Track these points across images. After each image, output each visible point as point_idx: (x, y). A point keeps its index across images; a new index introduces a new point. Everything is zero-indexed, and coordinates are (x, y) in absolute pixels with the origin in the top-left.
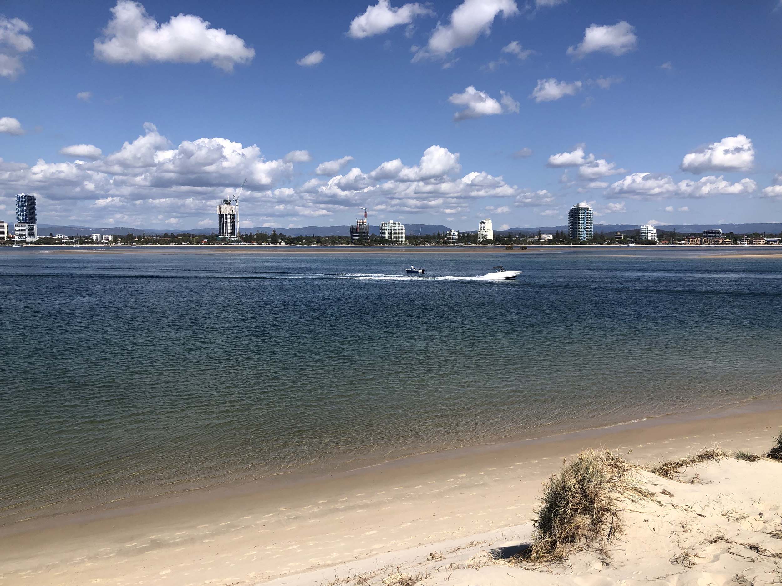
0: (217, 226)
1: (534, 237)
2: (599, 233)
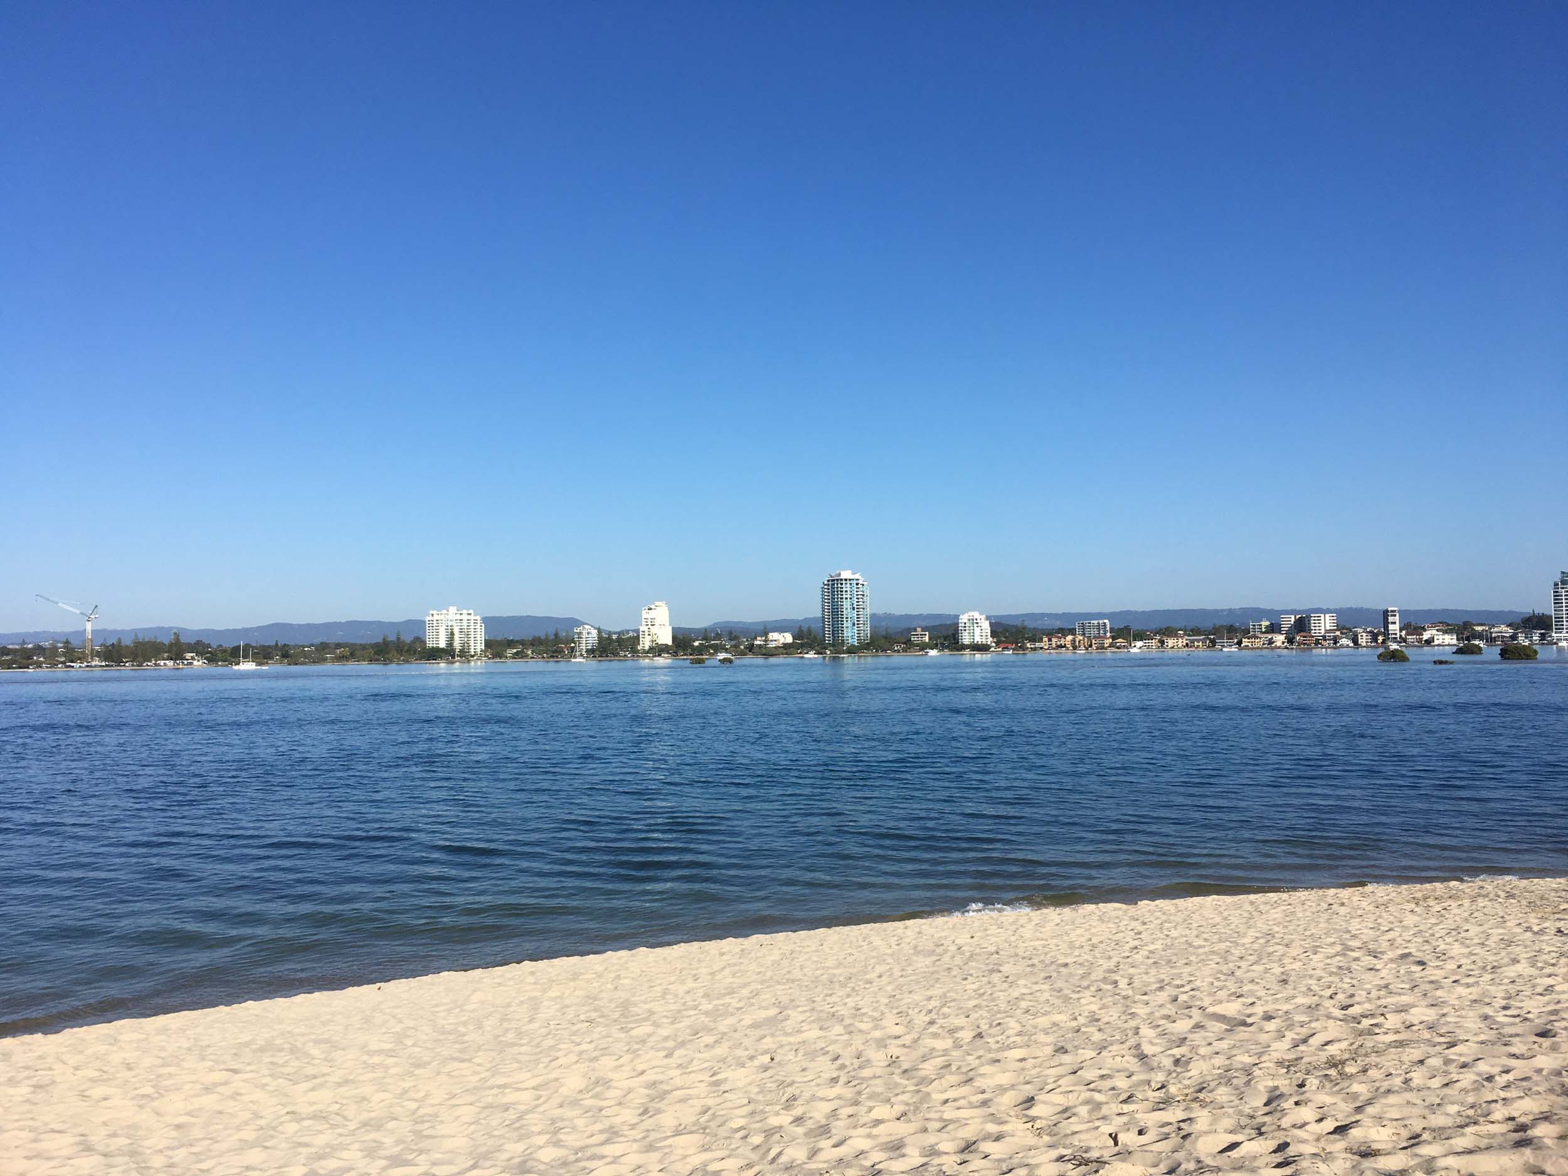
1: (755, 638)
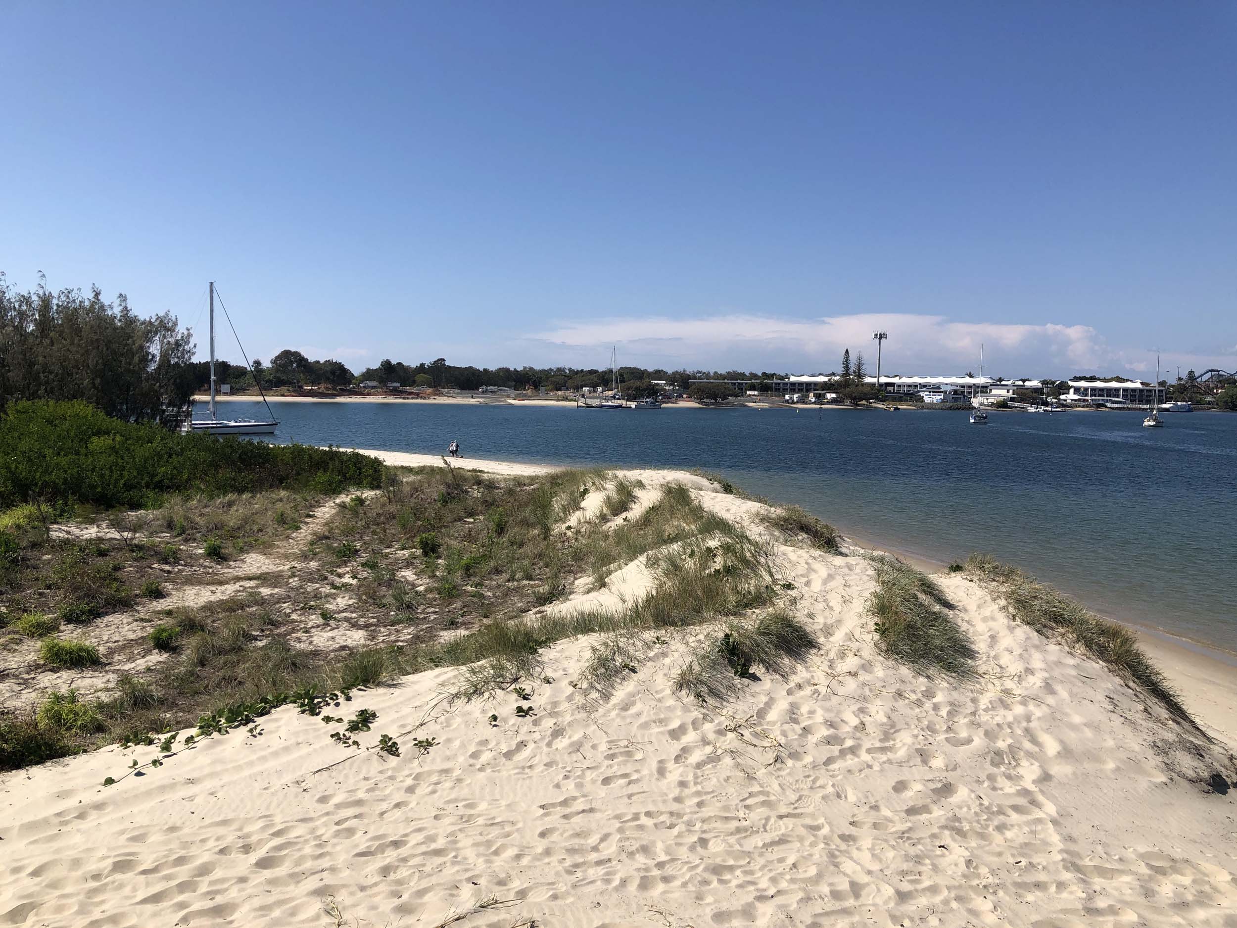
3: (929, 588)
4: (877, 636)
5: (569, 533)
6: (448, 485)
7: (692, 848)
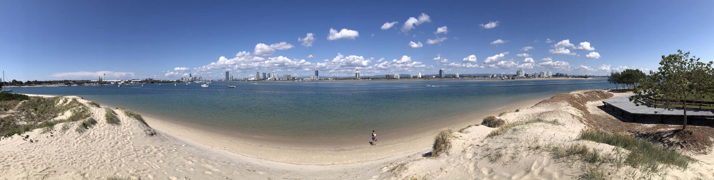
0: (355, 76)
1: (431, 77)
2: (446, 76)
3: (113, 112)
4: (106, 120)
5: (57, 106)
6: (38, 99)
7: (79, 157)
